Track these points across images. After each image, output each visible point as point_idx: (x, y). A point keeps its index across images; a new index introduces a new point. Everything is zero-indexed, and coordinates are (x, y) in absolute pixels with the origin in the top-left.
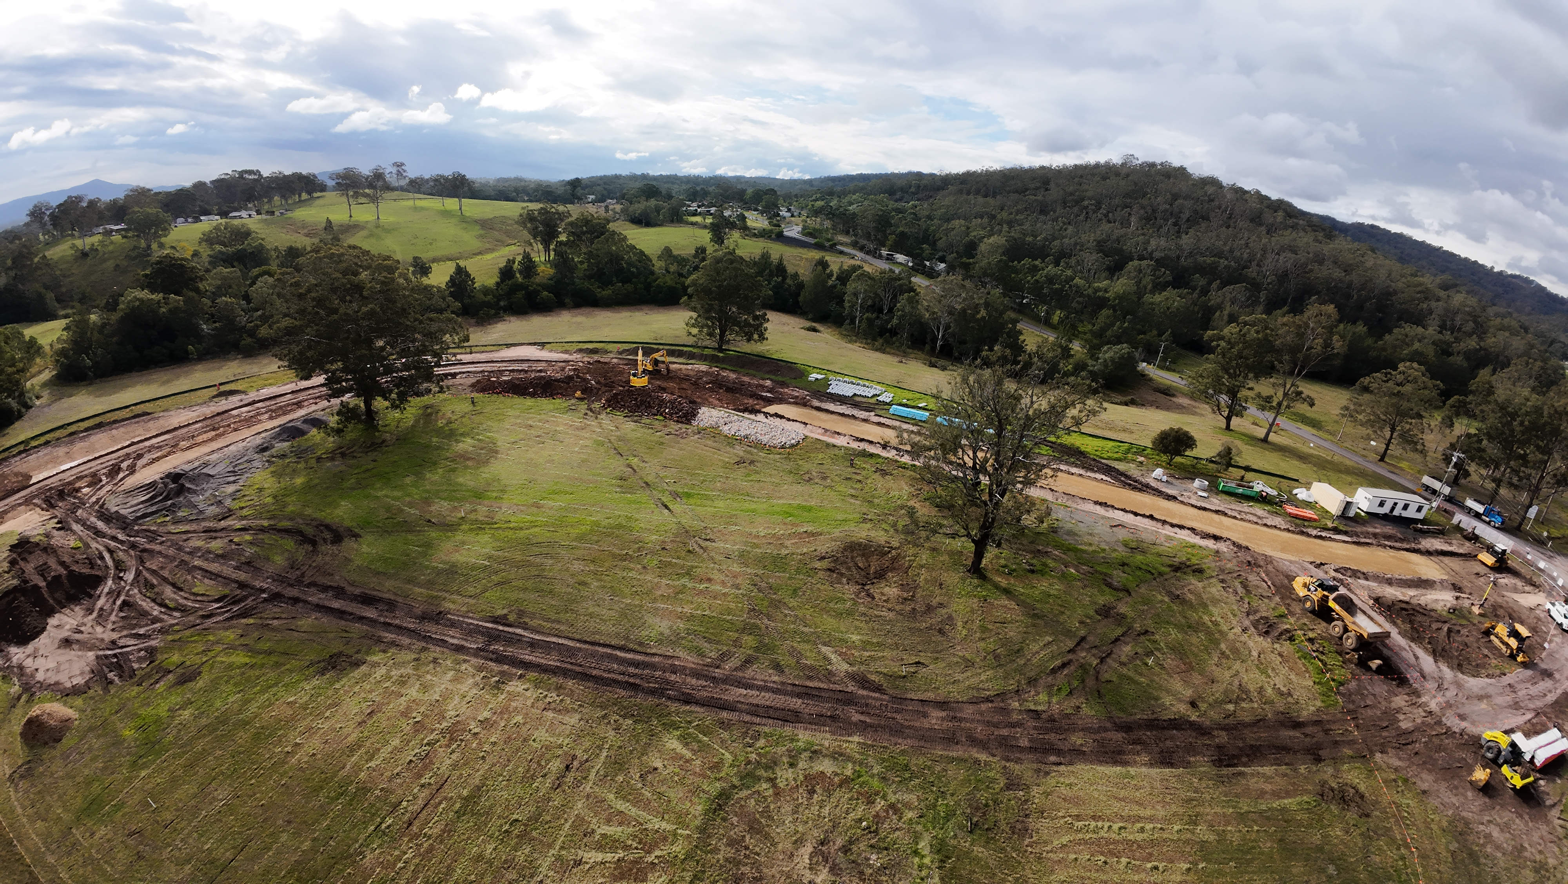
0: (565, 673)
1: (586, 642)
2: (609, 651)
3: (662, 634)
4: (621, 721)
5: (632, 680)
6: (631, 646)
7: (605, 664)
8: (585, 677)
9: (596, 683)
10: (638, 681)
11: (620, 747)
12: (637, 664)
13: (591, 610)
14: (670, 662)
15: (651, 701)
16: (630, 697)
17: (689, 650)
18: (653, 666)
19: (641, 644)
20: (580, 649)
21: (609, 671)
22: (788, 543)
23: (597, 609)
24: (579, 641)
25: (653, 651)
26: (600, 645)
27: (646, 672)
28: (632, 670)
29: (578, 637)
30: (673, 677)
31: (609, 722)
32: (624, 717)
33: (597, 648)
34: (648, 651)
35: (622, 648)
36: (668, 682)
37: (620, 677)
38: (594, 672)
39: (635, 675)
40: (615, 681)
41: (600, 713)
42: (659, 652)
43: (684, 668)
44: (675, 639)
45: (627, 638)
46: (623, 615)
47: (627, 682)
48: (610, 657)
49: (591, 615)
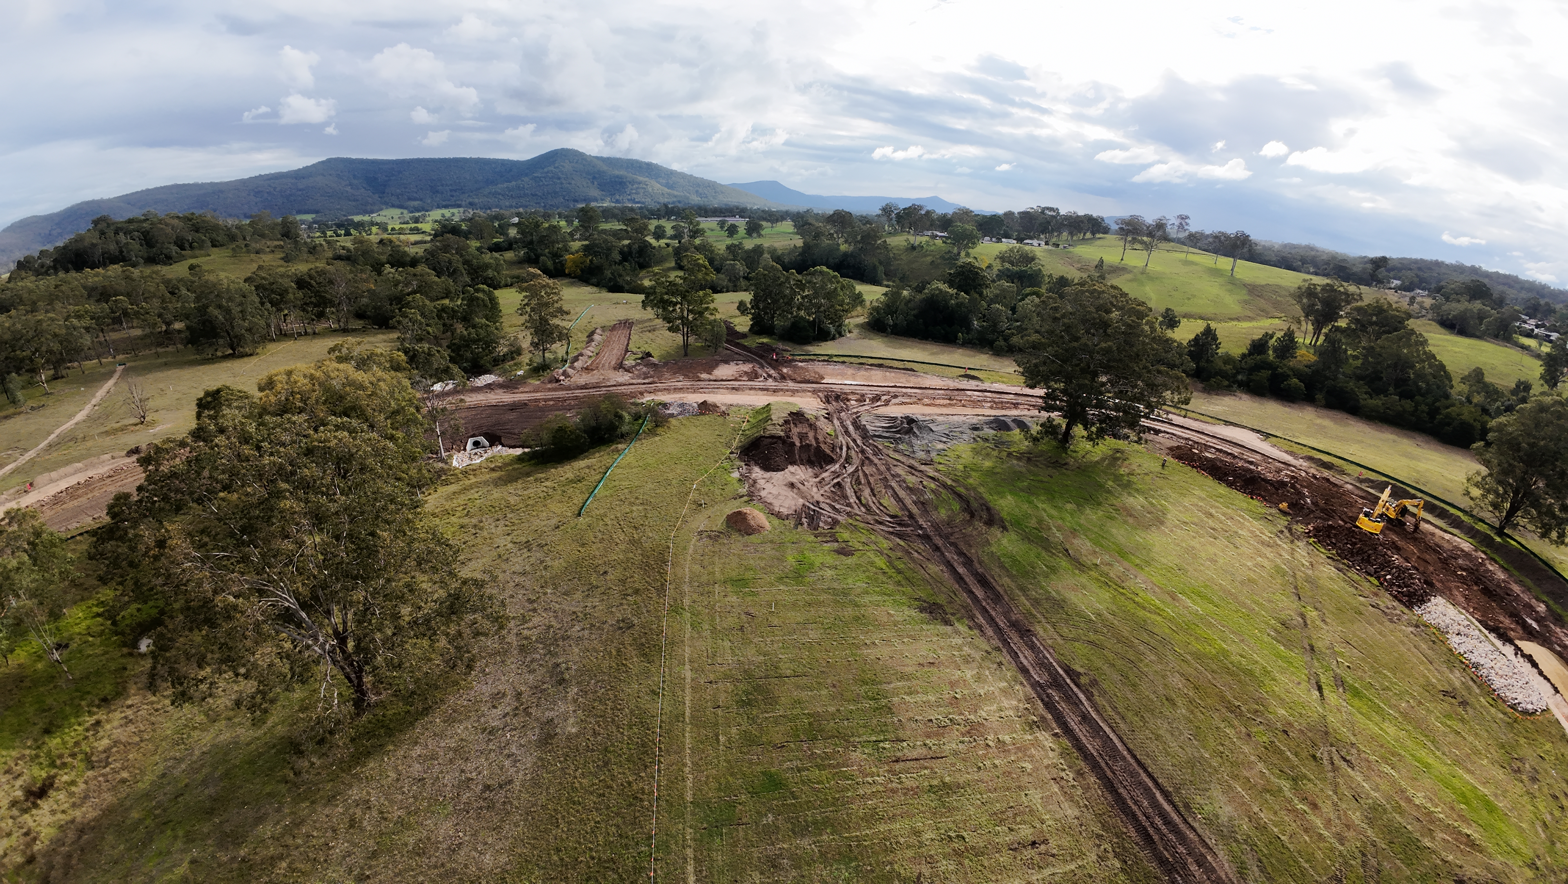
0: (1095, 767)
1: (1134, 757)
2: (1150, 784)
3: (1217, 817)
4: (1111, 855)
5: (1151, 831)
6: (1176, 799)
7: (1138, 793)
8: (1109, 786)
9: (1116, 801)
10: (1156, 838)
11: (1091, 876)
12: (1168, 822)
13: (1161, 732)
14: (1203, 850)
15: (1153, 867)
16: (1137, 844)
17: (1234, 858)
18: (1182, 838)
19: (1187, 806)
20: (1124, 758)
21: (1136, 803)
22: (1440, 835)
23: (1168, 736)
24: (1128, 749)
25: (1196, 825)
26: (1146, 771)
27: (1171, 836)
28: (1158, 821)
29: (1131, 746)
30: (1193, 868)
31: (1099, 846)
32: (1117, 855)
33: (1141, 771)
34: (1190, 820)
35: (1166, 795)
36: (1185, 866)
37: (1142, 818)
38: (1121, 790)
39: (1158, 830)
40: (1134, 816)
41: (1098, 830)
42: (1200, 831)
43: (1213, 870)
44: (1228, 835)
45: (1177, 790)
46: (1192, 763)
47: (1145, 828)
48: (1147, 789)
49: (1158, 737)
